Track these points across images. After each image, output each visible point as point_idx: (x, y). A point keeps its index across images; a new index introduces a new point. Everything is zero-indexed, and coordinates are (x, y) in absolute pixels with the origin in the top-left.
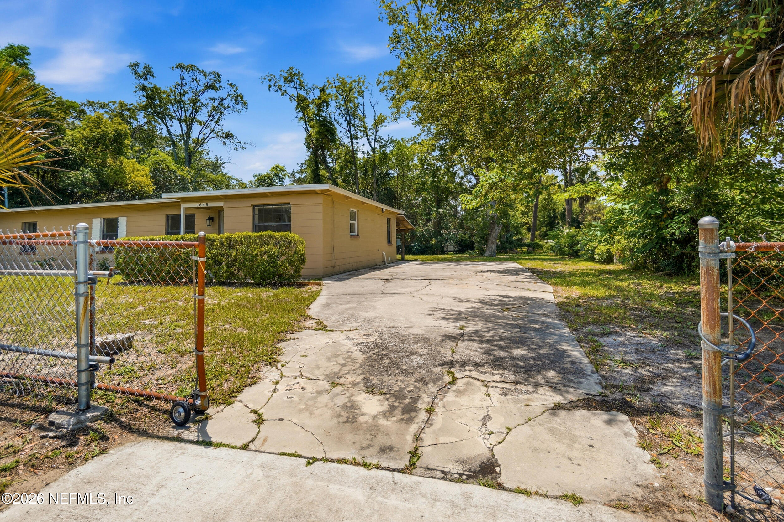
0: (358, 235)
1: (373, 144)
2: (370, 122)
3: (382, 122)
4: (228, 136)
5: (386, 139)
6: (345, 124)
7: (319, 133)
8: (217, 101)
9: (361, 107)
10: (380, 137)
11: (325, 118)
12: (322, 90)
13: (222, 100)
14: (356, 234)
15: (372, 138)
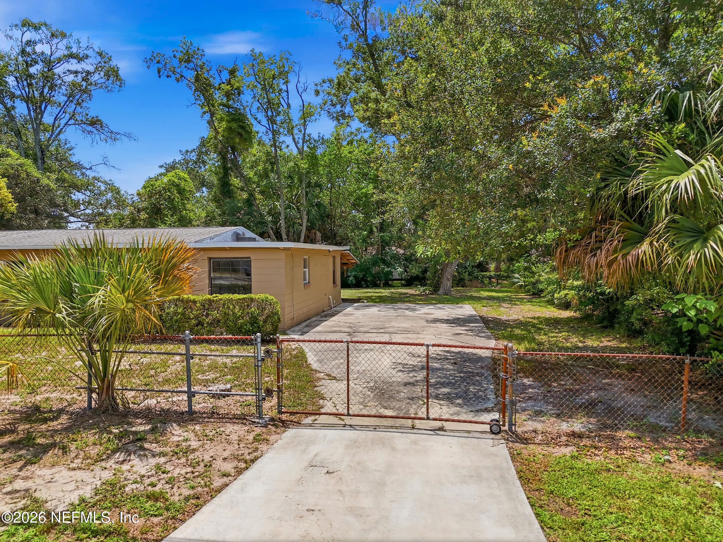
0: (309, 283)
1: (300, 145)
2: (295, 115)
3: (311, 115)
4: (95, 123)
5: (316, 138)
6: (264, 122)
7: (229, 129)
8: (80, 76)
9: (284, 94)
10: (309, 135)
11: (236, 109)
12: (232, 72)
13: (88, 73)
14: (307, 281)
15: (299, 136)
